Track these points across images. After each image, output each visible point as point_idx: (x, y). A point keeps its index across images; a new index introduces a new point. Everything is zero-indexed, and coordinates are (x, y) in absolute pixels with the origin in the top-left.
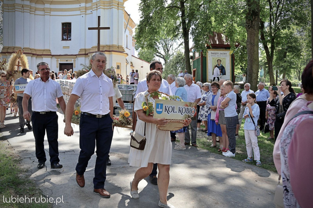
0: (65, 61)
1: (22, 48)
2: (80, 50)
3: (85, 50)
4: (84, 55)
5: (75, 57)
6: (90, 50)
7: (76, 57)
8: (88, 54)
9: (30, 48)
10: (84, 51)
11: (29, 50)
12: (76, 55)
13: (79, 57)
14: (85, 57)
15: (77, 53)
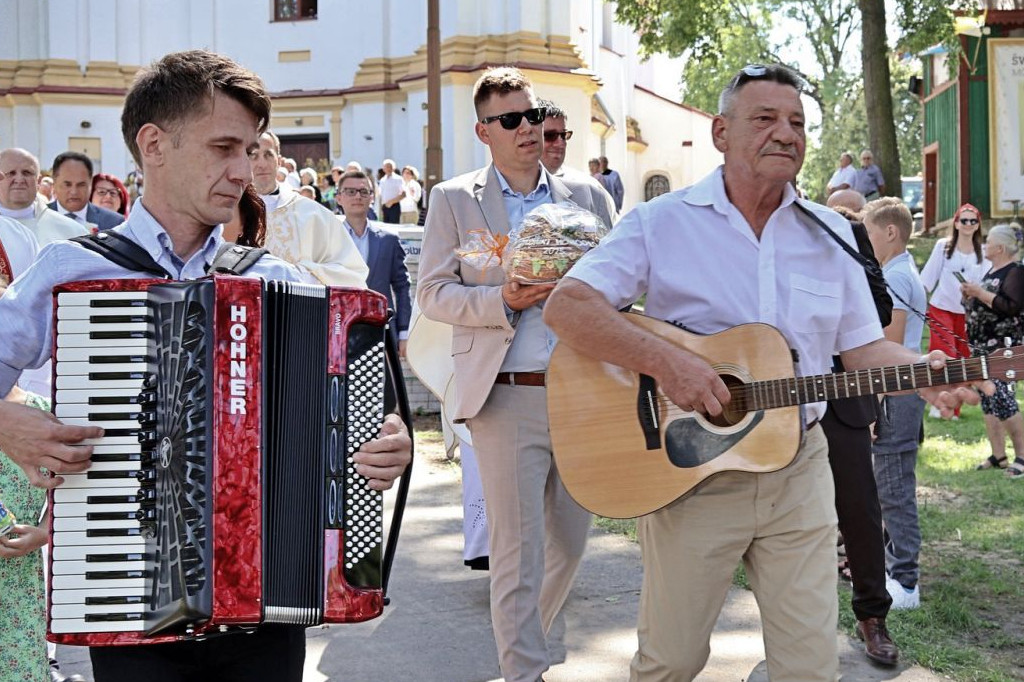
0: (287, 125)
1: (83, 69)
2: (362, 66)
3: (388, 65)
4: (383, 93)
5: (339, 101)
6: (408, 63)
7: (345, 101)
8: (401, 85)
9: (121, 63)
10: (382, 69)
11: (117, 74)
12: (342, 93)
13: (358, 101)
14: (388, 101)
15: (348, 85)
